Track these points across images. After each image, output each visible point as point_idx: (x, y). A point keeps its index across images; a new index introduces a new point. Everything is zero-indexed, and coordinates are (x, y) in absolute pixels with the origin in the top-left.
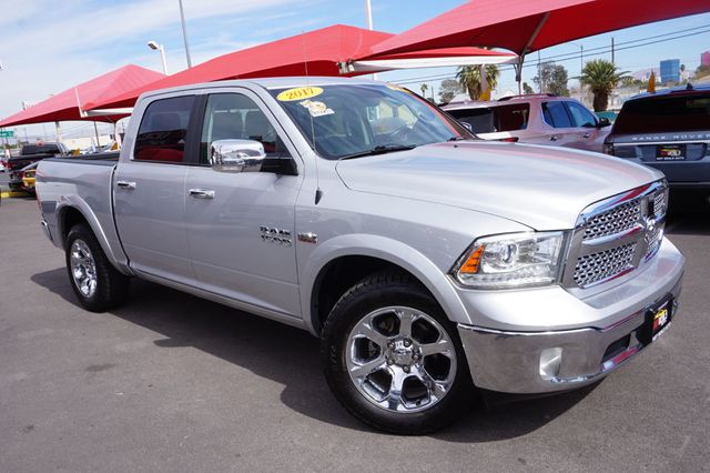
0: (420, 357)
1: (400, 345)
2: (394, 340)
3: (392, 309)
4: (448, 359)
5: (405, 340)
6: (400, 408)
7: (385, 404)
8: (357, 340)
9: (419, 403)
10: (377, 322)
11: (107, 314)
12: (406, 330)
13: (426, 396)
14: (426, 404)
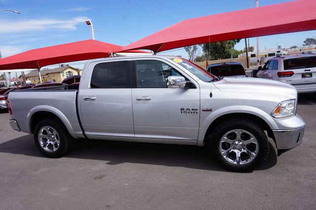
0: (245, 145)
1: (237, 142)
2: (234, 141)
3: (233, 131)
4: (255, 144)
5: (238, 141)
6: (241, 163)
7: (235, 163)
8: (223, 143)
9: (247, 161)
10: (228, 136)
11: (63, 158)
12: (239, 137)
13: (249, 158)
14: (249, 161)
